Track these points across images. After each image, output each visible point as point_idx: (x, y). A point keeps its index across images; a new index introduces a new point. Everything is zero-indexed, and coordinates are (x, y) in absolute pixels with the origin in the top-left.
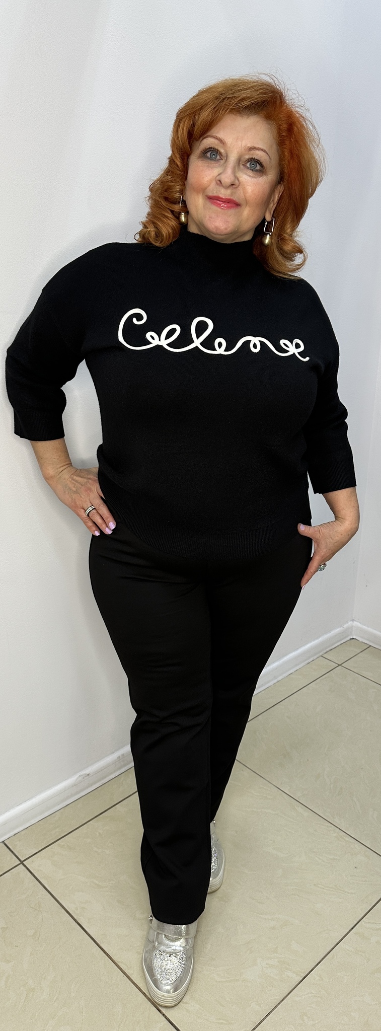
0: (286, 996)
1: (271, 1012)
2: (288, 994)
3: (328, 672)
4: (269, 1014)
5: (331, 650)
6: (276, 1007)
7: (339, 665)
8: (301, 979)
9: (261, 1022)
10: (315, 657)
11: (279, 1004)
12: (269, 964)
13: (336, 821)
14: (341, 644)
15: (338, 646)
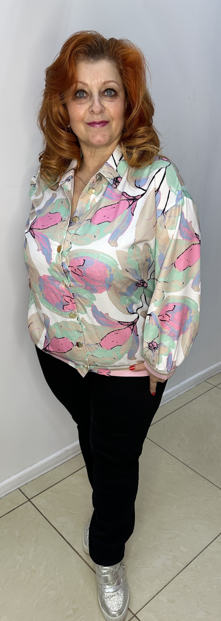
0: (176, 576)
1: (167, 584)
2: (177, 575)
3: (208, 391)
4: (166, 586)
5: (211, 377)
6: (170, 582)
7: (215, 386)
8: (185, 566)
9: (161, 590)
10: (201, 382)
11: (172, 580)
12: (167, 558)
13: (209, 478)
14: (217, 374)
15: (215, 375)
